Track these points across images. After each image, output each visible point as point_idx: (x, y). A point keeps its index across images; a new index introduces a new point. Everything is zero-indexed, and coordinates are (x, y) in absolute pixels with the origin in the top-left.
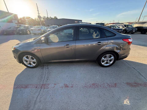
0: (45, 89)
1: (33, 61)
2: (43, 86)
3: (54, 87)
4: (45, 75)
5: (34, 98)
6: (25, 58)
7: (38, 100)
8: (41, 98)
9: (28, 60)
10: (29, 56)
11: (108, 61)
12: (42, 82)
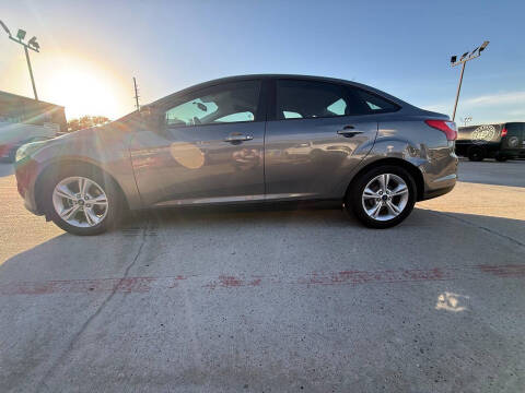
0: (133, 294)
1: (93, 201)
2: (126, 284)
3: (176, 285)
4: (140, 252)
5: (72, 325)
6: (62, 188)
7: (91, 331)
8: (106, 323)
9: (74, 198)
10: (80, 179)
11: (389, 203)
12: (123, 270)
